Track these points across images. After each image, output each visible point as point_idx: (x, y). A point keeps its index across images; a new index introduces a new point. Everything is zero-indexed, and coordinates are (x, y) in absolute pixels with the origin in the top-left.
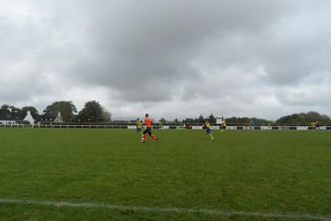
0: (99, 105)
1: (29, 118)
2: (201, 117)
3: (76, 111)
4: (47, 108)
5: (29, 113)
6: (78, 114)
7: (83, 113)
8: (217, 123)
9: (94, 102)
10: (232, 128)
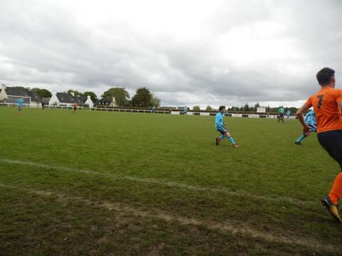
0: (149, 92)
1: (89, 102)
3: (129, 97)
4: (105, 93)
5: (89, 97)
6: (131, 99)
7: (135, 99)
8: (258, 112)
9: (144, 89)
10: (272, 116)
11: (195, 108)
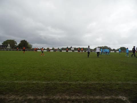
2: (68, 47)
3: (17, 44)
4: (4, 42)
6: (18, 45)
9: (24, 41)
11: (47, 48)
